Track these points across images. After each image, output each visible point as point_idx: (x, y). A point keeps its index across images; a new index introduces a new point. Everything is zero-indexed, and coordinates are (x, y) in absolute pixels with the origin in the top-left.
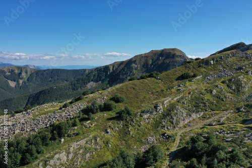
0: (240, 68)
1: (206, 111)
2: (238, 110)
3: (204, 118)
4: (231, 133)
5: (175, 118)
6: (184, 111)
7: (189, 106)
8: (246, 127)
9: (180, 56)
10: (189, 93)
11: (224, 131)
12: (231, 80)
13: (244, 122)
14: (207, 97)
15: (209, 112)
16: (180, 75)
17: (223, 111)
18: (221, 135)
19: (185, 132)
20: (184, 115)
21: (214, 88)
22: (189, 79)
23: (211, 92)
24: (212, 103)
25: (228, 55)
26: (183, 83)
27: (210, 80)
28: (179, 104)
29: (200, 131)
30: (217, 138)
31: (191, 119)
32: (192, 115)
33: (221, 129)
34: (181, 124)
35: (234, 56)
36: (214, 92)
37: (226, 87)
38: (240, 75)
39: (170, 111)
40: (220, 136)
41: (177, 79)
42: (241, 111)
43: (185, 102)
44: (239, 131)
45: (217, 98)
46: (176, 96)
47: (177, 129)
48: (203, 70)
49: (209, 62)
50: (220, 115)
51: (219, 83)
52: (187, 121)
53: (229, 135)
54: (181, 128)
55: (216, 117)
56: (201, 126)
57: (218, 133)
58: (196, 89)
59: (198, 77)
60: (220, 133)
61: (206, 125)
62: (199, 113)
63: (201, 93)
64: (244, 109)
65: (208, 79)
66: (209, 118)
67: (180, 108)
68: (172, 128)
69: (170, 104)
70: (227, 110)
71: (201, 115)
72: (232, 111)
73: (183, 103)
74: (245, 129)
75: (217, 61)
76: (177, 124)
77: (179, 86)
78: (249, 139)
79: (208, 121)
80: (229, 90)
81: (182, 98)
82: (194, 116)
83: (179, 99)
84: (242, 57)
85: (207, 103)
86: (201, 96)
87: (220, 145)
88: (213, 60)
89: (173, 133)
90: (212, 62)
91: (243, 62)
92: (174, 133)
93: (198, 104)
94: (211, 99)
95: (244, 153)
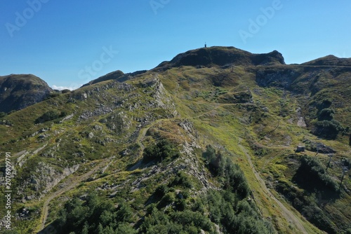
0: (120, 103)
1: (83, 162)
2: (122, 154)
3: (80, 172)
4: (116, 185)
5: (37, 181)
6: (51, 168)
7: (58, 159)
8: (131, 174)
9: (39, 86)
10: (57, 141)
11: (107, 184)
12: (110, 118)
13: (129, 168)
14: (83, 142)
15: (87, 163)
16: (40, 115)
17: (104, 158)
18: (105, 190)
19: (56, 198)
20: (52, 173)
21: (90, 130)
22: (55, 120)
23: (87, 135)
24: (90, 150)
25: (105, 86)
26: (46, 127)
27: (84, 119)
28: (43, 158)
29: (77, 191)
30: (99, 195)
31: (63, 177)
32: (64, 172)
33: (104, 183)
34: (49, 187)
35: (111, 87)
36: (91, 135)
37: (105, 127)
38: (120, 111)
39: (29, 172)
40: (103, 192)
41: (37, 122)
42: (124, 155)
43: (52, 155)
44: (124, 181)
45: (96, 142)
46: (37, 148)
47: (42, 196)
48: (73, 106)
49: (81, 95)
50: (101, 164)
51: (96, 123)
52: (56, 181)
53: (113, 188)
54: (48, 193)
55: (96, 168)
56: (78, 185)
57: (100, 189)
58: (67, 133)
59: (68, 117)
60: (103, 188)
61: (84, 181)
62: (74, 166)
63: (74, 139)
64: (128, 151)
65: (81, 118)
66: (88, 170)
67: (44, 164)
68: (33, 196)
69: (28, 161)
70: (108, 157)
71: (76, 169)
72: (114, 157)
73: (49, 156)
74: (130, 176)
75: (91, 93)
76: (42, 189)
77: (41, 132)
78: (136, 187)
79: (86, 176)
80: (109, 130)
81: (47, 149)
82: (66, 172)
83: (42, 150)
84: (121, 89)
85: (83, 151)
86: (75, 142)
87: (104, 204)
88: (87, 92)
89: (36, 204)
90: (85, 95)
91: (121, 94)
92: (37, 204)
93: (71, 154)
94: (88, 145)
95: (132, 206)
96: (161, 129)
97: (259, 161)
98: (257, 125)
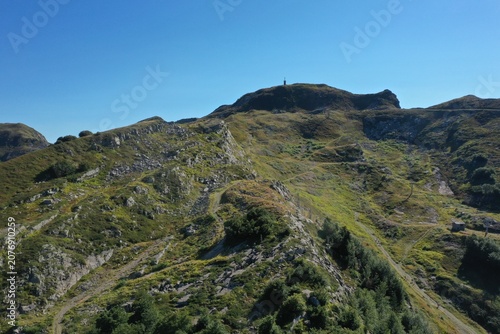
0: (172, 154)
1: (119, 245)
2: (184, 233)
3: (116, 262)
4: (185, 283)
5: (41, 277)
6: (64, 255)
7: (77, 239)
8: (210, 264)
9: (33, 141)
10: (74, 209)
11: (168, 283)
12: (160, 175)
13: (202, 254)
14: (118, 213)
15: (127, 248)
16: (44, 169)
17: (155, 239)
18: (165, 293)
19: (74, 309)
20: (67, 265)
21: (129, 194)
22: (69, 177)
23: (125, 201)
24: (130, 226)
25: (148, 128)
26: (55, 186)
27: (117, 177)
28: (50, 238)
29: (112, 296)
30: (157, 303)
31: (85, 272)
32: (88, 262)
33: (162, 280)
34: (61, 290)
35: (156, 131)
36: (131, 201)
37: (152, 190)
38: (174, 166)
39: (25, 261)
40: (163, 297)
41: (38, 178)
42: (190, 234)
43: (67, 232)
44: (198, 276)
45: (139, 213)
46: (39, 220)
47: (50, 305)
48: (99, 156)
49: (110, 140)
50: (151, 249)
51: (136, 182)
52: (74, 280)
53: (181, 290)
54: (60, 300)
55: (144, 256)
56: (115, 284)
57: (156, 291)
58: (90, 198)
59: (90, 173)
60: (161, 289)
61: (125, 278)
62: (104, 253)
63: (104, 207)
64: (195, 228)
65: (112, 175)
66: (129, 260)
67: (53, 248)
68: (33, 306)
69: (23, 243)
70: (161, 237)
71: (108, 258)
72: (172, 237)
73: (62, 234)
74: (209, 268)
75: (127, 138)
76: (48, 293)
77: (46, 194)
78: (224, 287)
79: (126, 269)
80: (158, 195)
81: (57, 222)
82: (91, 262)
83: (50, 225)
84: (171, 134)
85: (119, 227)
86: (104, 212)
88: (119, 135)
89: (38, 320)
90: (117, 140)
91: (173, 141)
92: (41, 320)
93: (97, 233)
94: (127, 218)
95: (226, 322)
96: (244, 192)
97: (395, 247)
98: (379, 194)
